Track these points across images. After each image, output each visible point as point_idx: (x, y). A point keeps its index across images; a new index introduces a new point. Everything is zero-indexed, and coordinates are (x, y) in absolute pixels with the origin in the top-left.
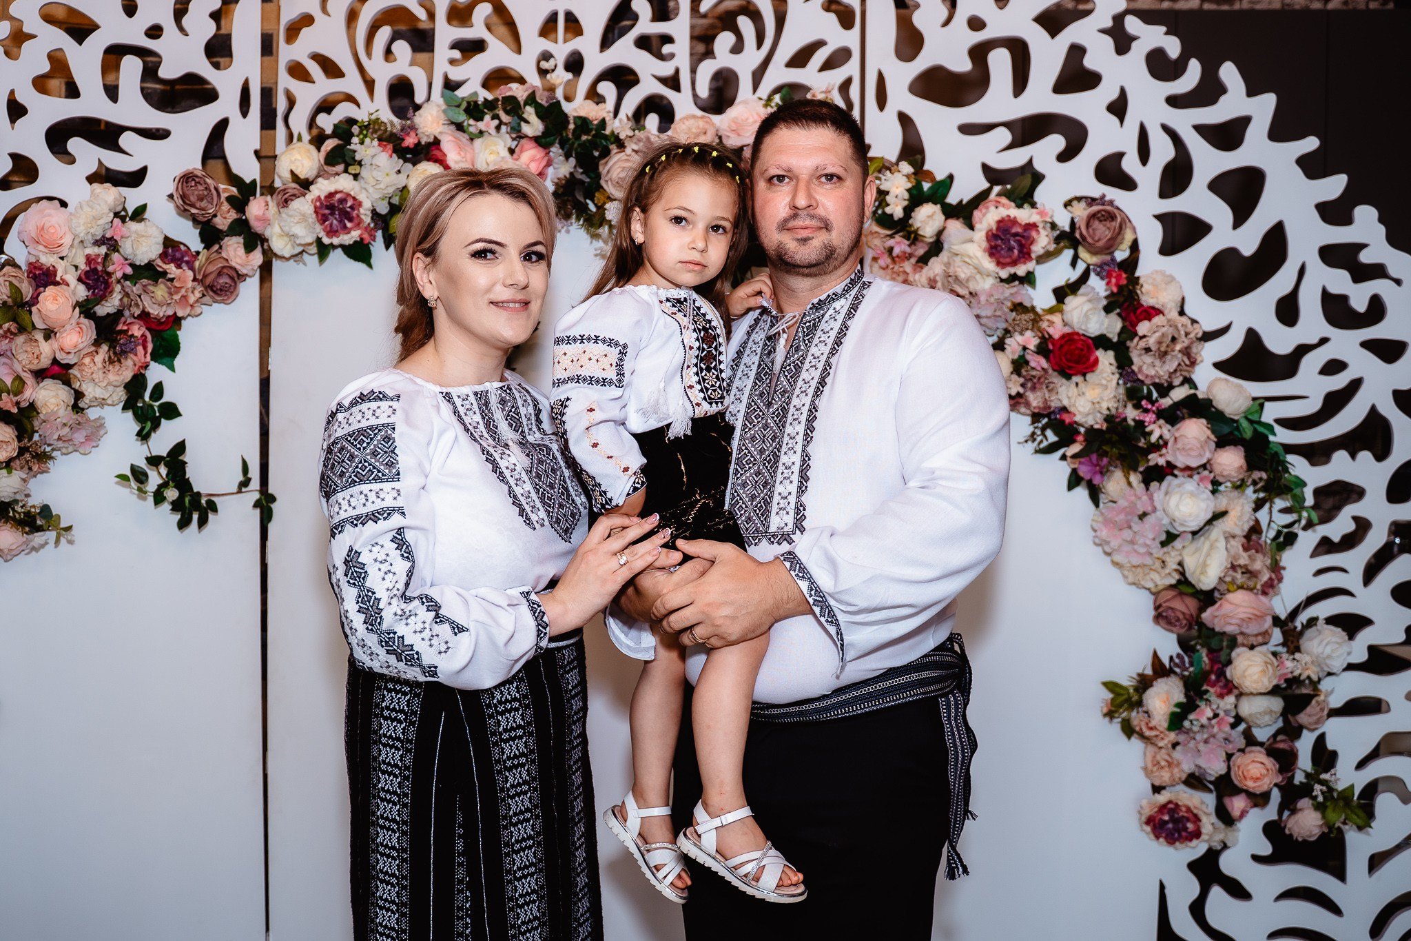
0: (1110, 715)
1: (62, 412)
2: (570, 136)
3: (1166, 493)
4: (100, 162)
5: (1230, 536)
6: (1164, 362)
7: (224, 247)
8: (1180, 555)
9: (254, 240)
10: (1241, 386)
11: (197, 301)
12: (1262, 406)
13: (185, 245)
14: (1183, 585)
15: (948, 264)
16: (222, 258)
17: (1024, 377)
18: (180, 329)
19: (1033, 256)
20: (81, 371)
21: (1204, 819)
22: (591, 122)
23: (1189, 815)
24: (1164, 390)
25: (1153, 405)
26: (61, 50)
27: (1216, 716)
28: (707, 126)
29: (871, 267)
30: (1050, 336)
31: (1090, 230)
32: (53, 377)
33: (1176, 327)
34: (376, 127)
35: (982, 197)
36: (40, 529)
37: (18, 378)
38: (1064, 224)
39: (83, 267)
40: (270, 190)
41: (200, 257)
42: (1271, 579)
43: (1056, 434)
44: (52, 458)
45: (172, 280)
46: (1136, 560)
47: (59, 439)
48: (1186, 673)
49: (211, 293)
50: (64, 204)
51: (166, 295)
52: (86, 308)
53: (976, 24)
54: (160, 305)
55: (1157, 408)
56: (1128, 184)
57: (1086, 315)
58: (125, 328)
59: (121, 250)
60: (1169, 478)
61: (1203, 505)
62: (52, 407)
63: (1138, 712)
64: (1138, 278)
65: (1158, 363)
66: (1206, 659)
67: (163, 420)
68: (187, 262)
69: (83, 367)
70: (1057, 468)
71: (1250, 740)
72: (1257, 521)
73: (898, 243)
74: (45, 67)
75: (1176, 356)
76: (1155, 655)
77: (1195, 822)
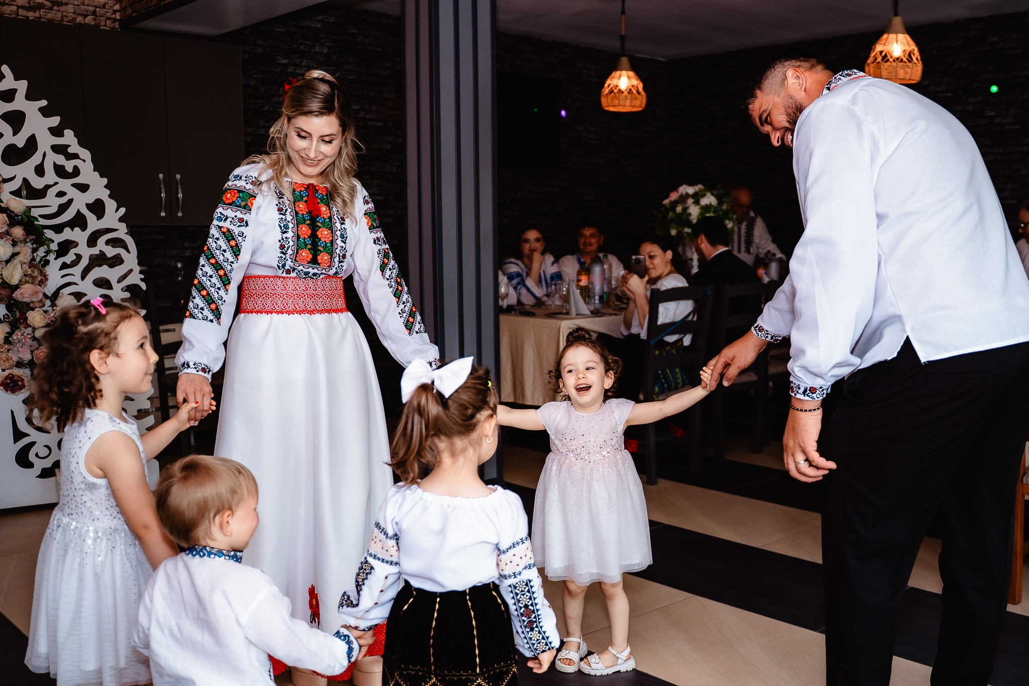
5: (21, 263)
8: (1, 271)
10: (21, 202)
12: (30, 209)
14: (3, 283)
21: (26, 380)
23: (19, 379)
42: (41, 279)
48: (10, 320)
66: (18, 314)
72: (33, 256)
77: (21, 381)
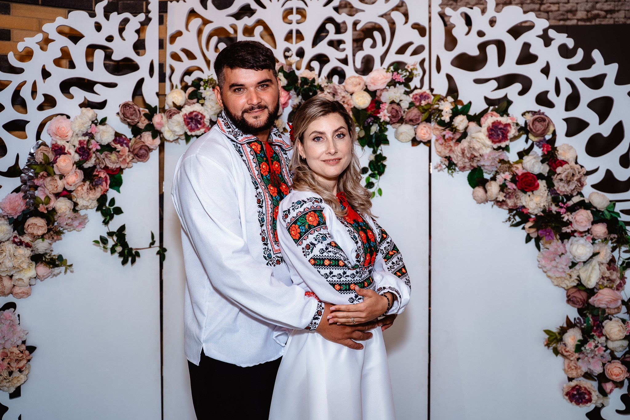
0: (548, 345)
1: (68, 212)
2: (299, 86)
3: (571, 244)
4: (85, 98)
5: (601, 264)
6: (569, 185)
7: (142, 136)
8: (578, 272)
9: (156, 133)
10: (604, 196)
11: (130, 161)
12: (614, 205)
13: (125, 136)
14: (580, 286)
15: (470, 142)
16: (142, 141)
17: (505, 193)
18: (122, 174)
19: (509, 138)
20: (77, 193)
21: (593, 393)
22: (308, 79)
23: (586, 391)
24: (569, 197)
25: (564, 205)
26: (66, 47)
27: (596, 346)
28: (361, 81)
29: (435, 143)
30: (517, 174)
31: (534, 126)
32: (64, 196)
33: (574, 169)
34: (211, 82)
35: (485, 112)
36: (57, 266)
37: (47, 197)
38: (522, 124)
39: (78, 146)
40: (163, 110)
41: (132, 141)
42: (620, 283)
43: (520, 217)
44: (63, 233)
45: (119, 152)
46: (558, 275)
47: (67, 224)
48: (583, 327)
49: (137, 157)
50: (68, 117)
51: (116, 159)
52: (79, 165)
53: (481, 34)
54: (114, 163)
55: (566, 206)
56: (551, 105)
57: (533, 165)
58: (97, 173)
59: (95, 138)
60: (572, 238)
61: (588, 250)
62: (63, 210)
63: (561, 344)
64: (556, 148)
65: (566, 185)
66: (591, 320)
67: (115, 216)
68: (126, 144)
69: (77, 192)
70: (520, 233)
71: (613, 357)
72: (613, 257)
73: (448, 133)
74: (59, 55)
75: (574, 183)
76: (567, 318)
77: (589, 395)
